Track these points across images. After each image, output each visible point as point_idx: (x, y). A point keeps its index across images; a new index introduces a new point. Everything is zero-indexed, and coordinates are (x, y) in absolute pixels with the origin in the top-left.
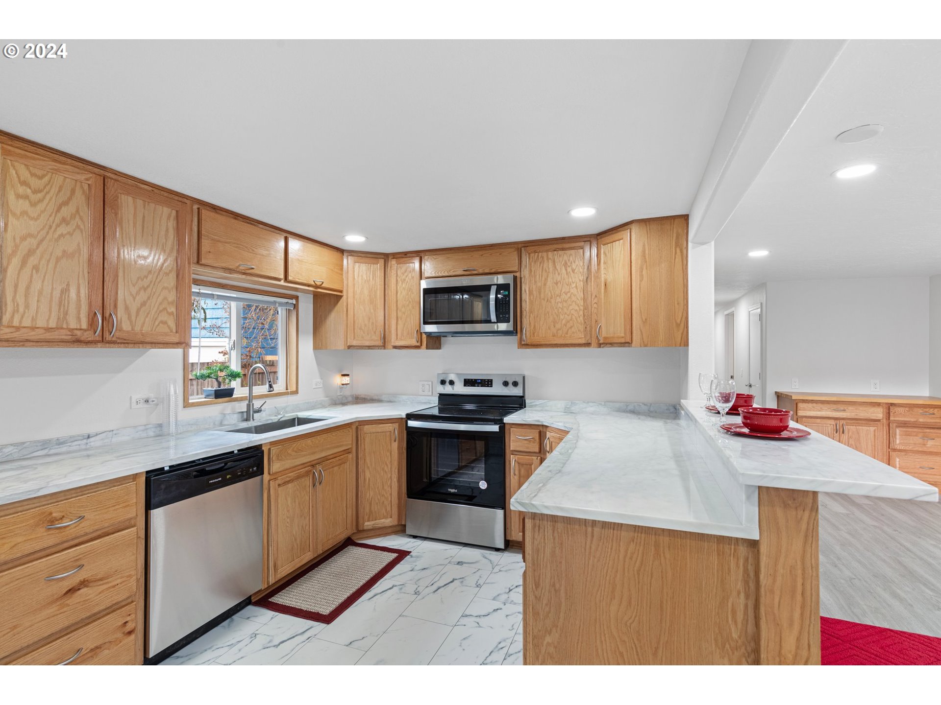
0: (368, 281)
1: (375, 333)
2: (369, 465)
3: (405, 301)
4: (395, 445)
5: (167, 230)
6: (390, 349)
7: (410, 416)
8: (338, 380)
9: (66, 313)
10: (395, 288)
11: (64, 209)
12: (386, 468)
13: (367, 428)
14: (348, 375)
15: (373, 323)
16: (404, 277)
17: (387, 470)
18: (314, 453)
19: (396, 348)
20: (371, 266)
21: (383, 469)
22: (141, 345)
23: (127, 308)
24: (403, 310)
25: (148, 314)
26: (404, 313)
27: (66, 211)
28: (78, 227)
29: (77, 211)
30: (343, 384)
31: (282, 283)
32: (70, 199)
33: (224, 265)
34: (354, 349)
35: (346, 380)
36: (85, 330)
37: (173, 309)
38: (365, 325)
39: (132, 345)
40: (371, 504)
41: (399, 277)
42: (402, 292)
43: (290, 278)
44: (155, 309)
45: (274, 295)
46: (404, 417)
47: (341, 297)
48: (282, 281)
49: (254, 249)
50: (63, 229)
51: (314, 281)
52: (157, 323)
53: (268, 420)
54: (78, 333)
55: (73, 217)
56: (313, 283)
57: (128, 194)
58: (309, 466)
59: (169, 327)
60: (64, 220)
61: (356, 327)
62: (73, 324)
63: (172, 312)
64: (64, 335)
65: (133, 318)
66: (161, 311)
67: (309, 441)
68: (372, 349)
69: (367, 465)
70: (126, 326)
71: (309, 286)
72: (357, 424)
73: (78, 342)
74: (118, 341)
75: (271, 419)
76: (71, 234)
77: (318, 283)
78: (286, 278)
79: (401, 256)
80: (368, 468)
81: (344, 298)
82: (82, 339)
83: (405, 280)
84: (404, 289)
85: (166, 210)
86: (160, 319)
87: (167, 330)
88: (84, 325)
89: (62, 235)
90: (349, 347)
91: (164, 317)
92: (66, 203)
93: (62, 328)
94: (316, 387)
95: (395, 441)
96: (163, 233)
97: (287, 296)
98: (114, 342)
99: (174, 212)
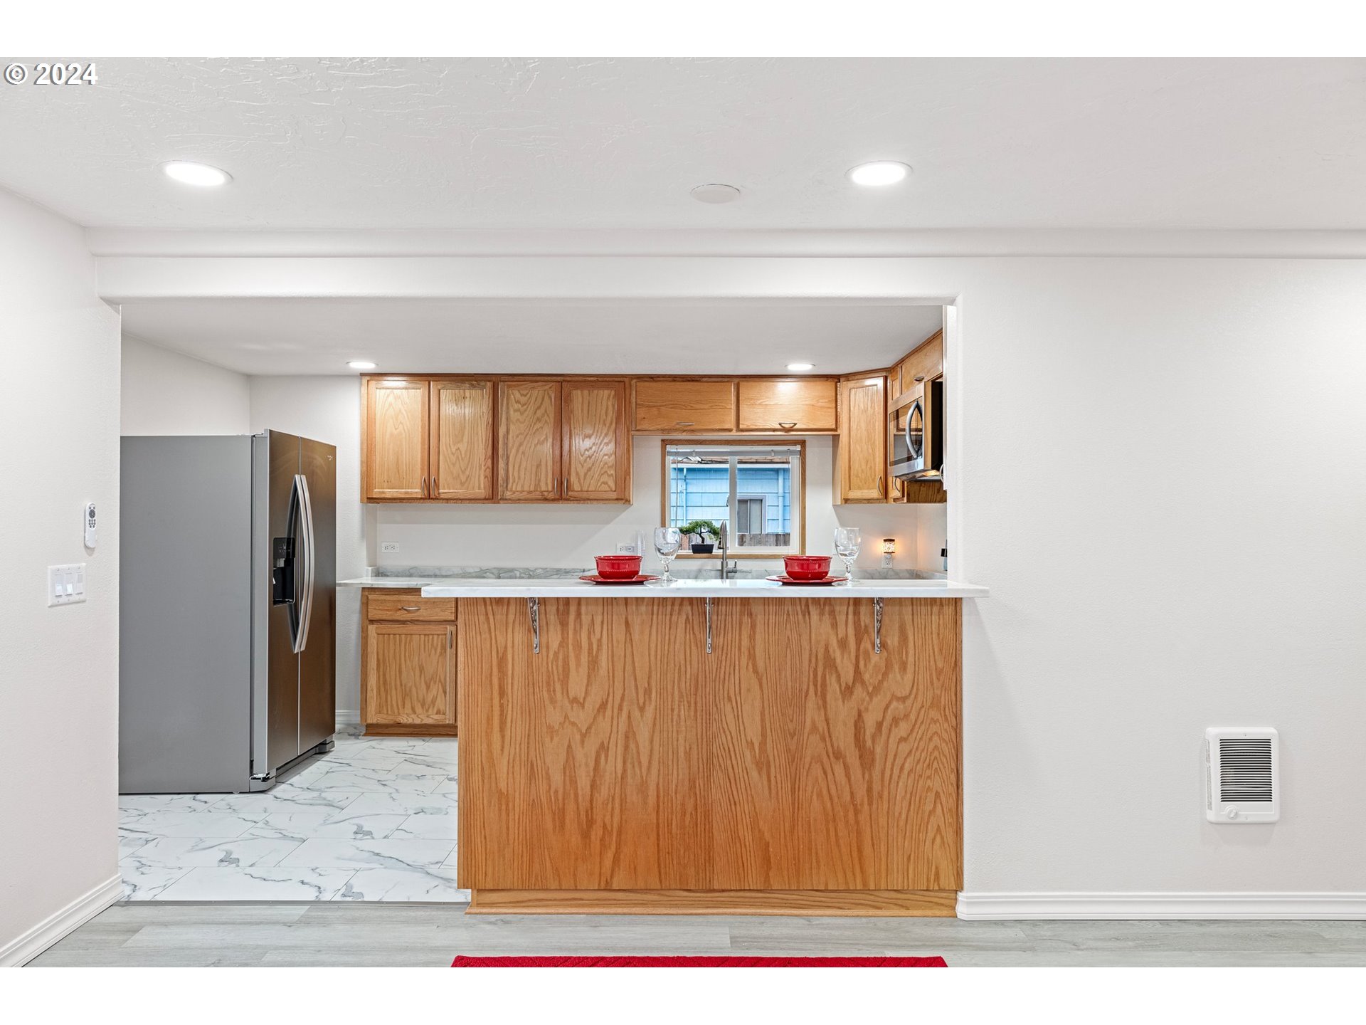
1: (874, 481)
5: (607, 407)
6: (889, 503)
8: (881, 547)
9: (539, 481)
11: (538, 412)
14: (893, 540)
15: (871, 468)
19: (892, 501)
22: (589, 502)
23: (577, 474)
25: (593, 477)
27: (539, 413)
28: (546, 421)
29: (546, 411)
32: (542, 403)
33: (659, 427)
35: (890, 547)
36: (550, 492)
37: (612, 472)
38: (862, 471)
39: (582, 502)
43: (741, 426)
44: (598, 473)
45: (767, 443)
47: (840, 436)
48: (734, 431)
49: (693, 405)
50: (538, 426)
51: (780, 424)
52: (599, 484)
54: (546, 494)
55: (543, 415)
56: (779, 427)
57: (577, 389)
59: (609, 486)
60: (539, 420)
61: (852, 473)
62: (544, 488)
63: (612, 474)
64: (537, 495)
65: (582, 481)
66: (602, 474)
68: (870, 503)
70: (577, 487)
71: (775, 430)
73: (546, 500)
74: (572, 499)
76: (542, 428)
77: (787, 426)
78: (739, 428)
81: (843, 437)
82: (548, 497)
85: (606, 392)
86: (602, 480)
87: (608, 489)
88: (550, 489)
89: (537, 429)
90: (846, 501)
91: (605, 478)
92: (539, 408)
93: (537, 491)
96: (603, 412)
97: (787, 442)
98: (567, 500)
99: (613, 392)
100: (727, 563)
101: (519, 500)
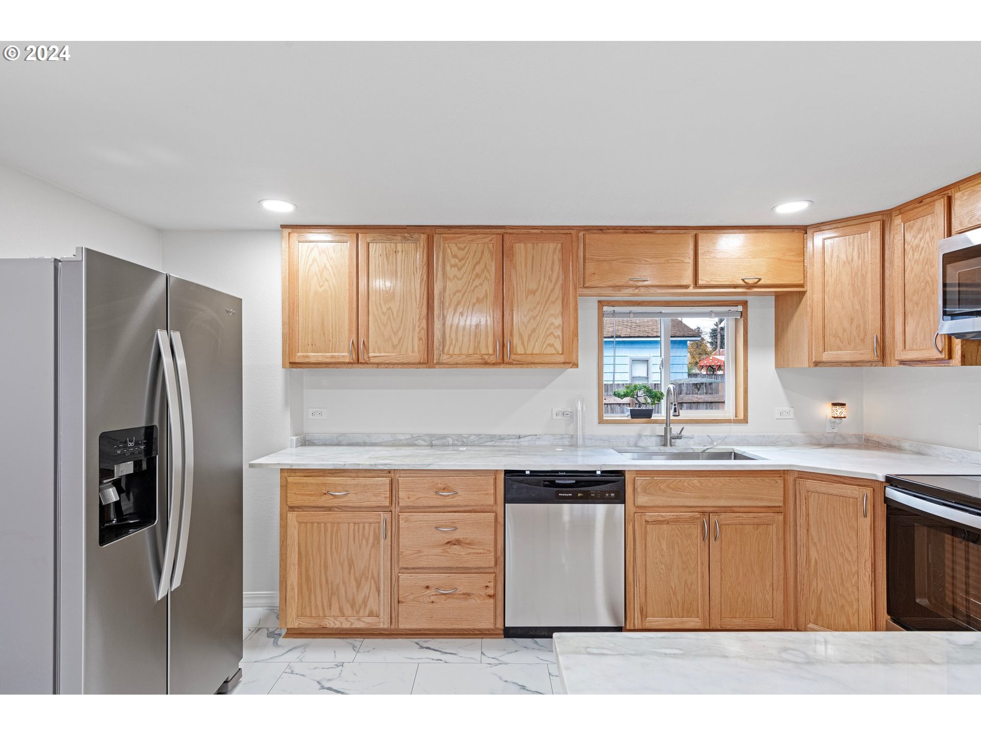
0: (849, 263)
1: (863, 341)
2: (816, 540)
3: (918, 281)
4: (866, 523)
5: (553, 262)
6: (895, 366)
7: (891, 481)
8: (827, 411)
9: (479, 343)
10: (901, 264)
11: (477, 267)
12: (847, 554)
13: (810, 484)
14: (843, 405)
15: (858, 326)
16: (917, 241)
17: (850, 559)
18: (705, 498)
19: (904, 364)
20: (854, 238)
21: (842, 555)
22: (533, 366)
23: (521, 336)
24: (915, 298)
25: (537, 339)
26: (917, 304)
27: (478, 269)
28: (486, 277)
29: (486, 267)
30: (835, 418)
31: (691, 290)
32: (481, 258)
33: (610, 283)
34: (826, 366)
35: (839, 411)
36: (491, 355)
37: (559, 333)
38: (844, 330)
39: (526, 366)
40: (819, 600)
41: (909, 244)
42: (912, 269)
43: (700, 282)
44: (542, 336)
45: (708, 304)
46: (883, 480)
47: (804, 293)
48: (691, 288)
49: (646, 259)
50: (477, 282)
51: (743, 280)
52: (545, 346)
53: (688, 449)
54: (486, 357)
55: (483, 271)
56: (742, 283)
57: (520, 242)
58: (697, 512)
59: (555, 349)
60: (478, 276)
61: (827, 332)
62: (484, 351)
63: (558, 335)
64: (476, 358)
65: (526, 343)
66: (548, 336)
67: (695, 481)
68: (857, 366)
69: (813, 539)
70: (520, 350)
71: (735, 287)
72: (796, 475)
73: (486, 364)
74: (514, 362)
75: (692, 449)
76: (481, 284)
77: (750, 282)
78: (696, 284)
79: (911, 207)
80: (815, 544)
81: (808, 294)
82: (489, 361)
83: (918, 246)
84: (917, 261)
85: (552, 246)
86: (547, 342)
87: (553, 351)
88: (491, 352)
89: (476, 287)
90: (817, 364)
91: (551, 340)
92: (478, 263)
93: (477, 354)
94: (781, 417)
95: (865, 516)
96: (549, 266)
97: (727, 303)
98: (511, 364)
99: (559, 246)
100: (671, 429)
101: (457, 364)
